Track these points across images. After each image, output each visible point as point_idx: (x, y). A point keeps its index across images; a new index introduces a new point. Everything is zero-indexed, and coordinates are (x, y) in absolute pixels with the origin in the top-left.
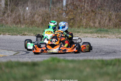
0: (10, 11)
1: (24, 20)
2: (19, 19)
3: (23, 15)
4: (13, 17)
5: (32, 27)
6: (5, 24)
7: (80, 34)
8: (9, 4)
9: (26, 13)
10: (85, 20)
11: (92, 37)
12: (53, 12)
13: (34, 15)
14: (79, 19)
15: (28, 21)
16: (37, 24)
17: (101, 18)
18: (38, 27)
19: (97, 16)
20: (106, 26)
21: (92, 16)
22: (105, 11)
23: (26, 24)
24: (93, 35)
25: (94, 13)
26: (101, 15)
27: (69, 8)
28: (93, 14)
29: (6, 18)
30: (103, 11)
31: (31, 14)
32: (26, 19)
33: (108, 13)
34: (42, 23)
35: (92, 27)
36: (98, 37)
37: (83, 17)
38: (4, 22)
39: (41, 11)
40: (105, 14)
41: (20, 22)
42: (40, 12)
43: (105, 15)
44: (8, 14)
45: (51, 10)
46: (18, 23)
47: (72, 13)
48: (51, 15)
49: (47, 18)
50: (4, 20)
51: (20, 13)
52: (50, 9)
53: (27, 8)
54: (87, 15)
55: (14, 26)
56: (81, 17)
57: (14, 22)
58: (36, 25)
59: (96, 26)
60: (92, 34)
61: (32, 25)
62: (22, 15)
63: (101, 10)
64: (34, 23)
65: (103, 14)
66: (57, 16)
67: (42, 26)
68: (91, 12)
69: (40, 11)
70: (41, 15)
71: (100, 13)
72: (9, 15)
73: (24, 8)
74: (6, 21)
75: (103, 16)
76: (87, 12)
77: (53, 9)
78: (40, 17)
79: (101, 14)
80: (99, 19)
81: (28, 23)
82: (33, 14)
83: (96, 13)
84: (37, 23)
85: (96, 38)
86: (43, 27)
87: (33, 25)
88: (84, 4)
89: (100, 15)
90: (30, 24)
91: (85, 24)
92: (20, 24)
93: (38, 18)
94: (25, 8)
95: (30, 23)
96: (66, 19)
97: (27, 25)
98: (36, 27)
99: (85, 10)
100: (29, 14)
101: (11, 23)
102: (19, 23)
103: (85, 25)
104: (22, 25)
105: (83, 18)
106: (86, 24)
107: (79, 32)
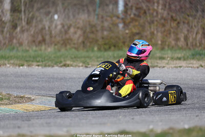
0: (25, 21)
1: (51, 37)
2: (43, 37)
3: (49, 28)
4: (32, 32)
5: (66, 50)
6: (18, 45)
7: (166, 61)
8: (23, 9)
9: (54, 26)
10: (159, 34)
11: (192, 67)
12: (102, 22)
13: (69, 28)
14: (148, 33)
15: (58, 39)
16: (74, 44)
17: (188, 31)
18: (77, 49)
19: (181, 27)
20: (198, 44)
21: (172, 28)
22: (195, 18)
23: (55, 45)
24: (190, 64)
25: (176, 22)
26: (189, 26)
27: (130, 15)
28: (175, 25)
29: (19, 36)
30: (191, 18)
31: (63, 26)
32: (55, 37)
33: (200, 21)
34: (83, 42)
35: (173, 47)
36: (202, 66)
37: (157, 29)
38: (15, 41)
39: (81, 22)
40: (196, 24)
41: (44, 40)
42: (79, 23)
43: (195, 26)
44: (22, 27)
45: (98, 18)
46: (40, 42)
47: (137, 23)
48: (99, 28)
49: (92, 32)
50: (16, 39)
51: (44, 25)
52: (96, 17)
53: (56, 17)
54: (163, 25)
55: (34, 48)
56: (152, 30)
57: (34, 41)
58: (72, 45)
59: (180, 46)
60: (188, 62)
61: (66, 46)
62: (47, 28)
63: (188, 16)
64: (70, 41)
65: (192, 23)
66: (110, 28)
67: (84, 47)
68: (171, 20)
69: (78, 21)
70: (82, 29)
71: (186, 21)
72: (24, 29)
73: (50, 16)
74: (19, 39)
75: (192, 27)
76: (163, 21)
77: (102, 17)
78: (79, 32)
79: (188, 23)
80: (186, 33)
81: (58, 42)
82: (66, 27)
83: (179, 23)
84: (75, 42)
85: (198, 68)
86: (85, 50)
87: (68, 47)
88: (158, 7)
89: (186, 25)
90: (62, 44)
91: (160, 42)
92: (45, 44)
93: (75, 33)
94: (52, 17)
95: (62, 42)
96: (127, 33)
97: (56, 47)
98: (73, 50)
99: (159, 16)
100: (59, 27)
101: (28, 43)
102: (43, 43)
103: (161, 44)
104: (49, 46)
105: (155, 32)
106: (162, 42)
107: (162, 58)
